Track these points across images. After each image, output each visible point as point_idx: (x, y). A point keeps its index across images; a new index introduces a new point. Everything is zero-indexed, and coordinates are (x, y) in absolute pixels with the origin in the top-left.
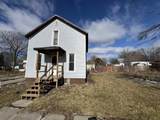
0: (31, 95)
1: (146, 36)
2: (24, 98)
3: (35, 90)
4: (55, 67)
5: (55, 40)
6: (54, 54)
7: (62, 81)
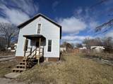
0: (19, 69)
2: (14, 71)
3: (22, 65)
4: (38, 49)
5: (39, 30)
6: (37, 40)
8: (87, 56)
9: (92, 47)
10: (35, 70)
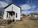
0: (5, 24)
1: (37, 8)
2: (3, 25)
3: (6, 23)
4: (12, 17)
5: (12, 9)
6: (12, 13)
7: (14, 20)
8: (32, 19)
9: (33, 16)
10: (11, 25)
